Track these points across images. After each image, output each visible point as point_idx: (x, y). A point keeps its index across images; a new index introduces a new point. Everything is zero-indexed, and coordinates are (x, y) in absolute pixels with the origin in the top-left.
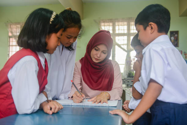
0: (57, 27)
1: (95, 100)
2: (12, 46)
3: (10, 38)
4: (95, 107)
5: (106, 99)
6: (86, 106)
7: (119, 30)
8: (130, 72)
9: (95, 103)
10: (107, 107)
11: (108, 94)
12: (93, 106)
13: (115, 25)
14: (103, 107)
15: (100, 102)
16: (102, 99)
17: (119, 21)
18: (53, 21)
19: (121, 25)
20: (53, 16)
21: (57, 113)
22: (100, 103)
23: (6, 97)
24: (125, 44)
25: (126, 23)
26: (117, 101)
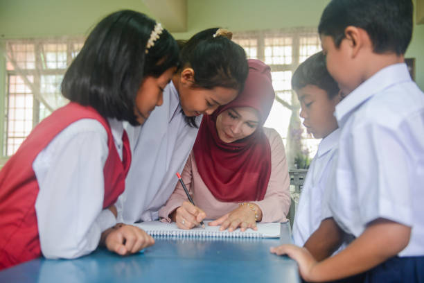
0: (160, 62)
1: (227, 223)
2: (15, 94)
3: (9, 75)
4: (228, 239)
5: (252, 221)
6: (206, 237)
7: (272, 56)
8: (298, 155)
9: (226, 228)
10: (256, 238)
11: (256, 209)
12: (223, 237)
13: (264, 46)
14: (248, 239)
15: (239, 227)
16: (242, 220)
17: (272, 36)
18: (151, 47)
19: (276, 45)
20: (154, 36)
21: (138, 253)
22: (238, 231)
23: (23, 220)
24: (288, 91)
25: (288, 40)
26: (279, 224)
